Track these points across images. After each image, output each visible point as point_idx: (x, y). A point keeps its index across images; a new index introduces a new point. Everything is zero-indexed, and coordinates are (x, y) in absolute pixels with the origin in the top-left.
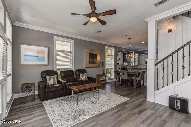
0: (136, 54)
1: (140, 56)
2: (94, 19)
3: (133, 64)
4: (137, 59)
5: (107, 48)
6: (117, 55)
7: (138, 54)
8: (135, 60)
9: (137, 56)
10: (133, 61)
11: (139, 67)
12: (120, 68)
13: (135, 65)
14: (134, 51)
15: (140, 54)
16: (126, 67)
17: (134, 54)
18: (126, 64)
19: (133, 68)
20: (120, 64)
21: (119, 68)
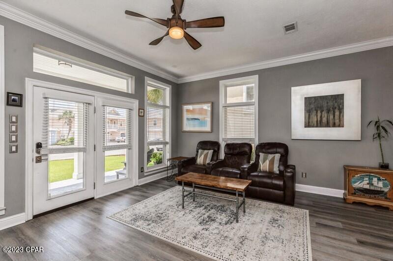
2: (177, 33)
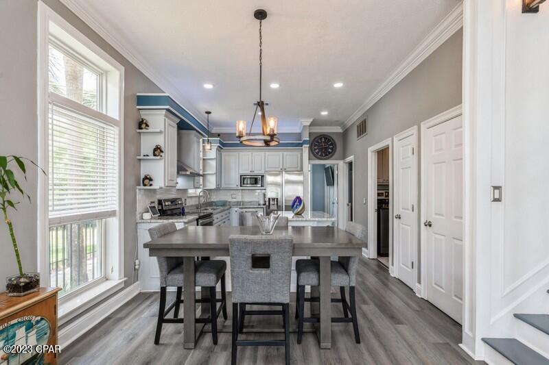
0: (213, 142)
1: (223, 154)
7: (220, 142)
8: (204, 167)
13: (206, 191)
15: (225, 145)
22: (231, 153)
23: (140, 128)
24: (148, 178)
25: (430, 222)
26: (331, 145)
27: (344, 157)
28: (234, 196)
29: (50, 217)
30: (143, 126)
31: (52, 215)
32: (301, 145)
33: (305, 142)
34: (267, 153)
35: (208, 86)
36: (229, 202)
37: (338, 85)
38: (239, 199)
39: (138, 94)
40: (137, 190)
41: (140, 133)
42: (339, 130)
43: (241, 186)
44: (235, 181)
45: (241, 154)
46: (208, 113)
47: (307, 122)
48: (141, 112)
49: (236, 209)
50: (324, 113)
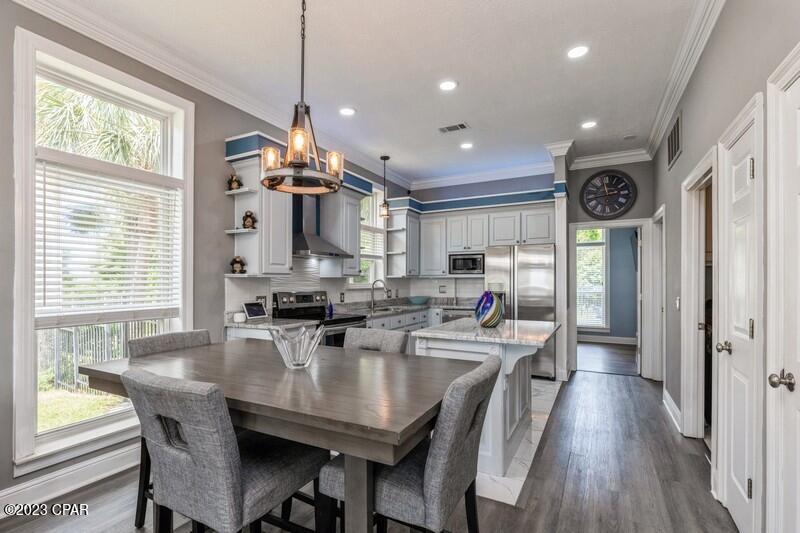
0: (397, 204)
1: (423, 222)
3: (376, 275)
4: (402, 237)
5: (43, 57)
6: (230, 182)
7: (411, 203)
8: (389, 244)
9: (401, 221)
10: (380, 251)
11: (416, 291)
12: (269, 306)
13: (390, 280)
14: (384, 182)
15: (422, 207)
16: (324, 293)
17: (386, 204)
18: (319, 267)
19: (380, 296)
20: (253, 270)
21: (254, 309)
22: (435, 220)
23: (230, 189)
24: (238, 262)
25: (790, 376)
26: (625, 187)
27: (650, 212)
28: (442, 289)
29: (37, 316)
30: (235, 185)
31: (41, 312)
32: (550, 195)
33: (558, 188)
34: (492, 215)
35: (347, 112)
36: (436, 299)
37: (578, 52)
38: (450, 293)
39: (227, 140)
40: (226, 280)
41: (232, 197)
42: (643, 156)
43: (450, 273)
44: (441, 264)
45: (449, 219)
46: (385, 158)
47: (562, 149)
48: (235, 165)
49: (438, 311)
50: (589, 125)
